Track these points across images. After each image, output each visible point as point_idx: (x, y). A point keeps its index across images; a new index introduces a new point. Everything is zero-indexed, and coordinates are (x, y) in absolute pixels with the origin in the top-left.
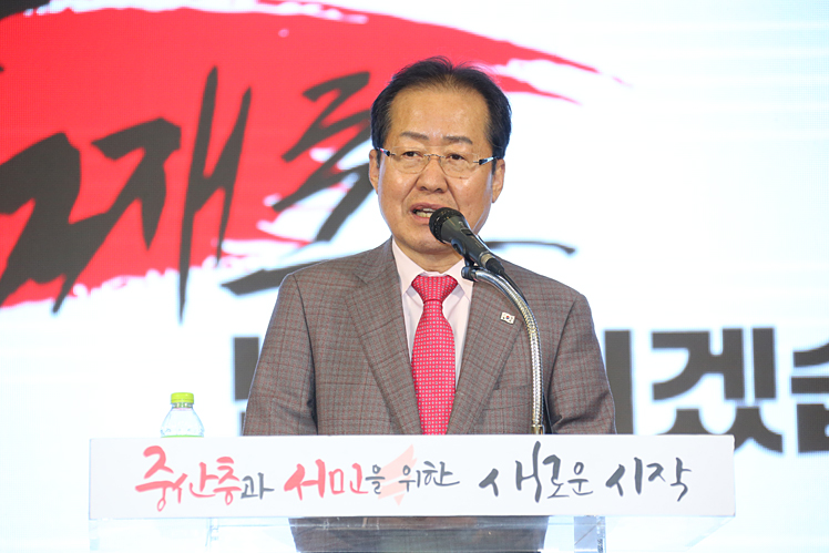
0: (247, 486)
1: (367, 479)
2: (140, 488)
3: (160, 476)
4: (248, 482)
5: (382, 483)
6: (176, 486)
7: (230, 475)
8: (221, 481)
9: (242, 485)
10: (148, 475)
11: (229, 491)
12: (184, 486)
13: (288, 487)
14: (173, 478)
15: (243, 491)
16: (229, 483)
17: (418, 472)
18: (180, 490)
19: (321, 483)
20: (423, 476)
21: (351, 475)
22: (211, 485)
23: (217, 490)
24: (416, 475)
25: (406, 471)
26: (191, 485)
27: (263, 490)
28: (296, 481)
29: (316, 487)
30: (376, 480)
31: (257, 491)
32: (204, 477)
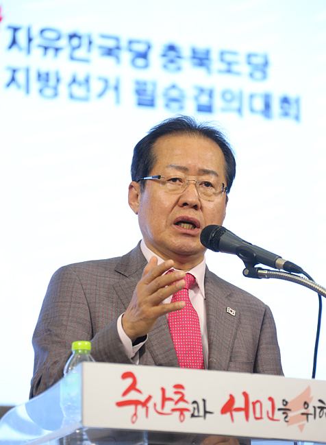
0: (194, 408)
1: (279, 409)
2: (120, 404)
3: (133, 396)
4: (195, 405)
5: (290, 414)
6: (144, 404)
7: (182, 399)
8: (176, 403)
9: (191, 407)
10: (125, 394)
11: (182, 411)
12: (150, 405)
13: (224, 411)
14: (142, 398)
15: (192, 412)
16: (181, 405)
17: (314, 407)
18: (147, 408)
19: (246, 410)
20: (318, 410)
21: (267, 406)
22: (169, 405)
23: (174, 410)
24: (313, 409)
25: (306, 406)
26: (155, 405)
27: (206, 412)
28: (228, 407)
29: (243, 413)
30: (285, 411)
31: (202, 413)
32: (165, 399)
